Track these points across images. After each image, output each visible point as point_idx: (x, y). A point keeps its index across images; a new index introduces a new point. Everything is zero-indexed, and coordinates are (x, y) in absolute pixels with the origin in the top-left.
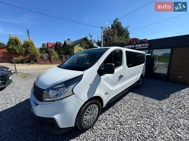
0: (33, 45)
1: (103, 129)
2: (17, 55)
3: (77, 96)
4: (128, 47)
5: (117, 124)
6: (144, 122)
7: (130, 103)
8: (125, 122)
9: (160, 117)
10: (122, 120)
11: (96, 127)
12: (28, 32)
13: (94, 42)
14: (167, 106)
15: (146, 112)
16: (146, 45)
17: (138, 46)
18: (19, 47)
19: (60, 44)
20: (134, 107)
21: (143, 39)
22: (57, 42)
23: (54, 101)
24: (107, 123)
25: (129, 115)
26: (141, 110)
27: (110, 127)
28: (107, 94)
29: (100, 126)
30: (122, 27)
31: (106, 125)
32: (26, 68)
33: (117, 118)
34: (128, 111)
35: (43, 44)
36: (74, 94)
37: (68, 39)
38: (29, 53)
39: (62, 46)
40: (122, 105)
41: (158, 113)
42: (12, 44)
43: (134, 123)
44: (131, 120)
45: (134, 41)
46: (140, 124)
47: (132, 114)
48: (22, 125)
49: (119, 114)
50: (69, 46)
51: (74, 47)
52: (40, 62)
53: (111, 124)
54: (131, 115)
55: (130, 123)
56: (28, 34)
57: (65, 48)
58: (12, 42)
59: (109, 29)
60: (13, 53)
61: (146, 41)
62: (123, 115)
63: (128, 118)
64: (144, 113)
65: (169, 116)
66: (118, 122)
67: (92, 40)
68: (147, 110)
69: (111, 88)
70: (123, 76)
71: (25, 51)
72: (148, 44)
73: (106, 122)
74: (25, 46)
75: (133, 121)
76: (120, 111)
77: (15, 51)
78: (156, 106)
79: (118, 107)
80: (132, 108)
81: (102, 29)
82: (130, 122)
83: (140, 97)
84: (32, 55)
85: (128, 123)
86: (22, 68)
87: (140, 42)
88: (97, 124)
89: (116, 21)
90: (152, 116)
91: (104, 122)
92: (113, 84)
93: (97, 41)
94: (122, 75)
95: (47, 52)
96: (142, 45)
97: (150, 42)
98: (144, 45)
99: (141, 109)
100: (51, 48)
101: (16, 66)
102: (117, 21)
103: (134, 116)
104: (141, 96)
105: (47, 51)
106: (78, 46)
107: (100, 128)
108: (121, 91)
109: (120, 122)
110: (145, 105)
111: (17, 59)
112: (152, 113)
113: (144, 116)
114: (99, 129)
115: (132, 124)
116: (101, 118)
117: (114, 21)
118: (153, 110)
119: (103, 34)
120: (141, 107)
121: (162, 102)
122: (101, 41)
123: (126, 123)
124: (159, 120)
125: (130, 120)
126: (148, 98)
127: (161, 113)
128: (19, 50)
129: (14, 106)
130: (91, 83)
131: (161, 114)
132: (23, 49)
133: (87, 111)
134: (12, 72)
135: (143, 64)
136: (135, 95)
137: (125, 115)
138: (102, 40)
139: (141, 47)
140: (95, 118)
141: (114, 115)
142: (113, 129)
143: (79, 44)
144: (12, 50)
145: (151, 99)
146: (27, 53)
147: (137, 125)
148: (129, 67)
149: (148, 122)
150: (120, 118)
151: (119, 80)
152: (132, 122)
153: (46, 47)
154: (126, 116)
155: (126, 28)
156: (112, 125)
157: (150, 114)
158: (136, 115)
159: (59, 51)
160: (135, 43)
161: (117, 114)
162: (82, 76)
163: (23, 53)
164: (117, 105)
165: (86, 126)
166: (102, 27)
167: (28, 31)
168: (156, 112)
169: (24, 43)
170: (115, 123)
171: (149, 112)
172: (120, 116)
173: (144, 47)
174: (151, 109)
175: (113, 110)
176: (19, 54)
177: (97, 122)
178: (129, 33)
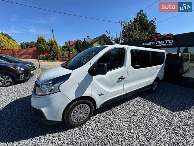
0: (56, 43)
1: (92, 129)
2: (44, 52)
3: (63, 94)
4: (147, 44)
5: (107, 128)
6: (140, 132)
7: (132, 109)
8: (117, 127)
9: (162, 131)
10: (115, 125)
11: (85, 126)
12: (53, 32)
13: (111, 39)
14: (180, 120)
15: (147, 122)
16: (170, 41)
17: (159, 43)
18: (45, 46)
19: (80, 42)
20: (135, 113)
21: (167, 34)
22: (77, 40)
23: (42, 95)
24: (97, 125)
25: (125, 121)
26: (143, 119)
27: (99, 129)
28: (100, 95)
29: (90, 125)
30: (147, 20)
31: (95, 126)
32: (48, 64)
33: (110, 122)
34: (125, 117)
35: (66, 42)
36: (60, 91)
37: (88, 37)
38: (53, 51)
39: (82, 44)
40: (122, 109)
41: (163, 126)
42: (40, 43)
43: (127, 131)
44: (125, 127)
45: (155, 37)
46: (133, 133)
47: (129, 120)
48: (29, 112)
49: (114, 118)
50: (88, 44)
51: (93, 45)
52: (61, 59)
53: (101, 126)
54: (128, 122)
55: (122, 130)
56: (53, 33)
57: (85, 46)
58: (40, 41)
59: (131, 23)
60: (40, 50)
61: (171, 36)
62: (119, 119)
63: (122, 124)
64: (145, 122)
65: (177, 132)
66: (109, 126)
67: (109, 37)
68: (150, 119)
69: (107, 90)
70: (125, 78)
71: (50, 49)
72: (173, 40)
73: (97, 123)
74: (49, 44)
75: (127, 128)
76: (116, 115)
77: (42, 49)
78: (164, 117)
79: (116, 111)
80: (132, 115)
81: (121, 25)
82: (123, 128)
83: (148, 104)
84: (55, 53)
85: (119, 129)
86: (46, 64)
87: (162, 37)
88: (88, 124)
89: (140, 13)
90: (153, 127)
91: (95, 123)
92: (111, 85)
93: (115, 37)
94: (124, 76)
95: (68, 50)
96: (165, 42)
97: (176, 37)
98: (168, 42)
99: (143, 117)
100: (72, 45)
101: (40, 62)
102: (142, 13)
103: (131, 123)
104: (151, 103)
105: (68, 48)
106: (97, 44)
107: (89, 127)
108: (122, 94)
109: (112, 127)
110: (150, 114)
111: (44, 56)
112: (155, 125)
113: (142, 125)
114: (87, 129)
115: (124, 131)
116: (94, 118)
117: (138, 14)
118: (159, 121)
119: (122, 30)
120: (144, 115)
121: (176, 114)
122: (120, 38)
123: (118, 129)
124: (160, 133)
125: (123, 127)
126: (159, 107)
127: (166, 126)
128: (45, 48)
129: (29, 96)
130: (80, 82)
131: (167, 128)
132: (49, 47)
133: (76, 108)
134: (36, 67)
135: (161, 66)
136: (143, 100)
137: (120, 120)
138: (120, 36)
139: (164, 44)
140: (86, 117)
141: (109, 118)
142: (101, 131)
143: (98, 42)
144: (40, 48)
145: (162, 108)
146: (51, 50)
147: (129, 134)
148: (135, 68)
149: (145, 133)
150: (114, 122)
151: (118, 82)
152: (125, 128)
153: (68, 45)
154: (121, 122)
155: (152, 21)
156: (101, 128)
157: (151, 125)
158: (133, 123)
159: (79, 49)
160: (156, 39)
161: (112, 117)
162: (70, 75)
163: (48, 50)
164: (116, 109)
165: (74, 123)
166: (122, 22)
167: (52, 30)
168: (162, 123)
169: (49, 42)
170: (106, 126)
171: (151, 122)
172: (115, 121)
173: (167, 43)
174: (156, 119)
175: (110, 113)
176: (45, 52)
177: (88, 121)
178: (156, 26)
